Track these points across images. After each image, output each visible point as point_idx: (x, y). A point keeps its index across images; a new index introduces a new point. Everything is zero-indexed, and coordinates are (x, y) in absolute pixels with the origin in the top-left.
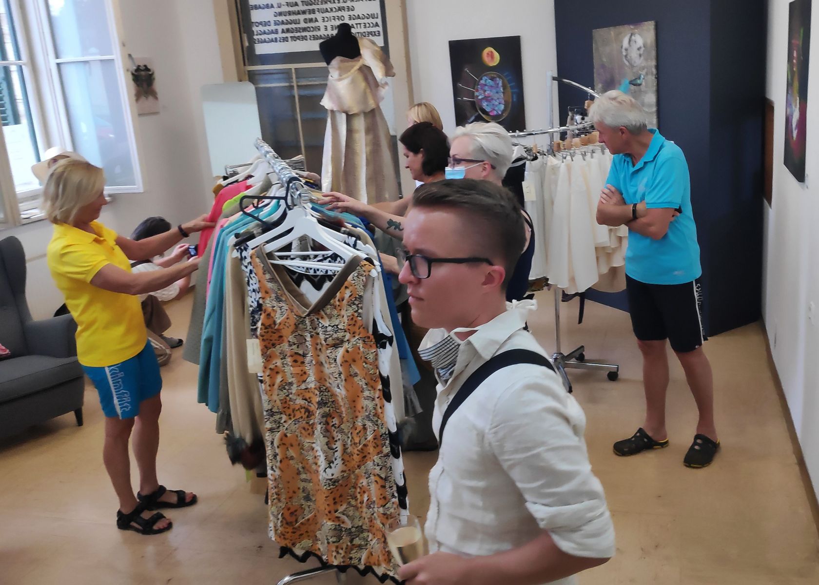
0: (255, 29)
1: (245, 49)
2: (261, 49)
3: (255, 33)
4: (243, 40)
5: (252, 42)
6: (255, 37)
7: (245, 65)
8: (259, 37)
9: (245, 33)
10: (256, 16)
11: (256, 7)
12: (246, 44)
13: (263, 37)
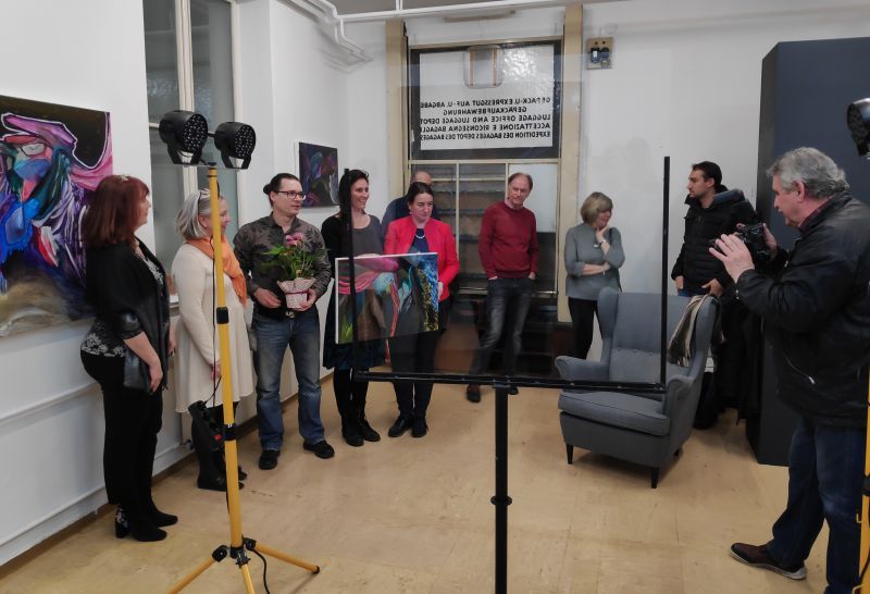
0: (423, 126)
1: (411, 145)
3: (423, 130)
4: (410, 137)
5: (419, 138)
6: (422, 134)
7: (409, 159)
8: (426, 133)
9: (412, 130)
10: (425, 113)
11: (427, 105)
12: (412, 140)
13: (430, 134)
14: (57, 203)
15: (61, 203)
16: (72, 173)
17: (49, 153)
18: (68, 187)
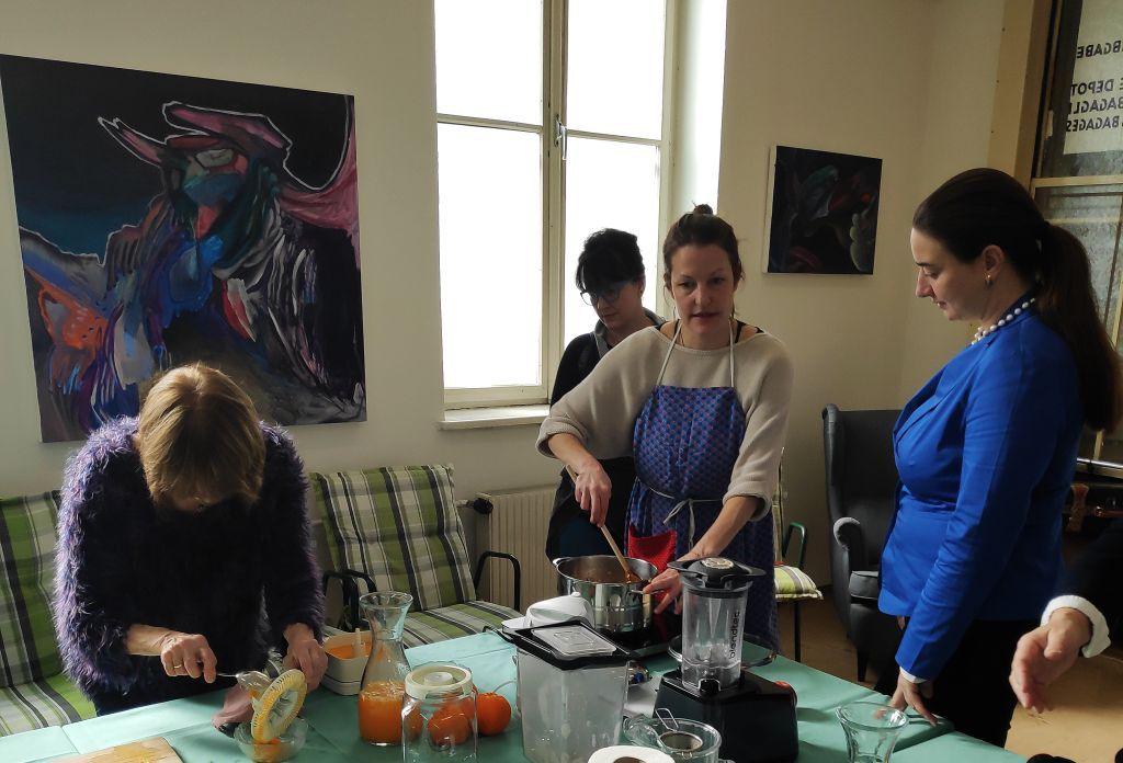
0: (1075, 99)
1: (1042, 143)
2: (1076, 143)
3: (1074, 108)
4: (1044, 126)
5: (1062, 127)
6: (1071, 117)
7: (1034, 175)
8: (1080, 116)
9: (1050, 109)
10: (1085, 70)
11: (1090, 52)
12: (1050, 132)
13: (1087, 116)
14: (255, 243)
15: (262, 243)
16: (282, 197)
17: (242, 163)
18: (274, 220)
